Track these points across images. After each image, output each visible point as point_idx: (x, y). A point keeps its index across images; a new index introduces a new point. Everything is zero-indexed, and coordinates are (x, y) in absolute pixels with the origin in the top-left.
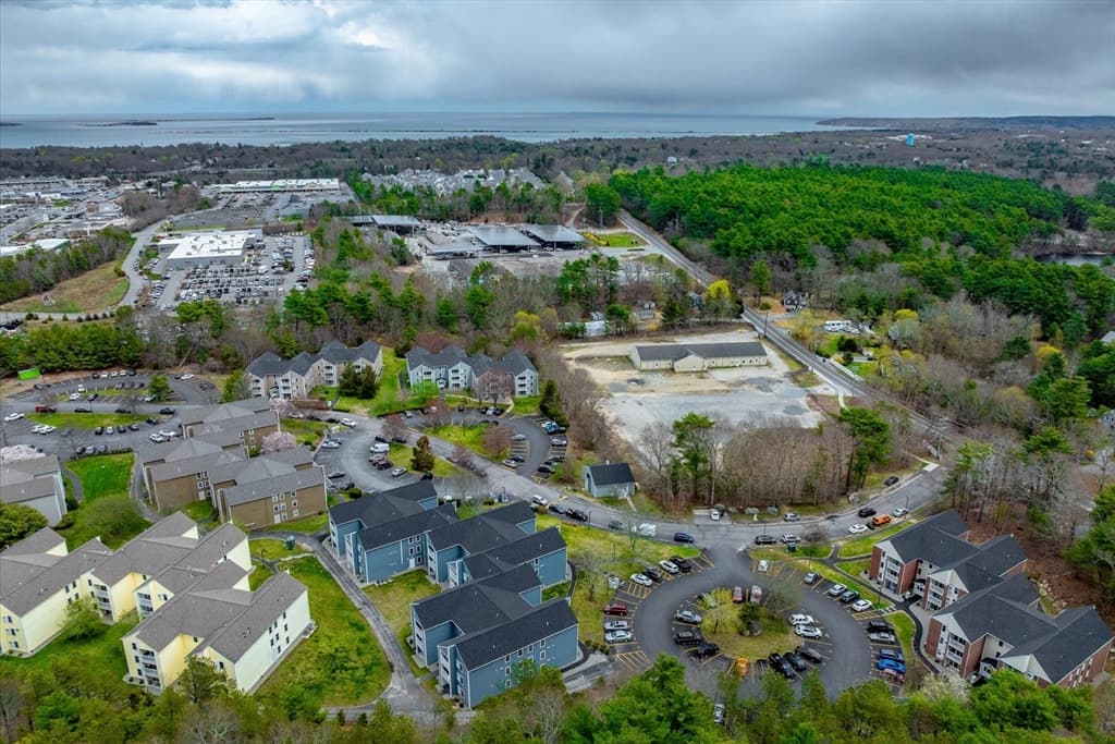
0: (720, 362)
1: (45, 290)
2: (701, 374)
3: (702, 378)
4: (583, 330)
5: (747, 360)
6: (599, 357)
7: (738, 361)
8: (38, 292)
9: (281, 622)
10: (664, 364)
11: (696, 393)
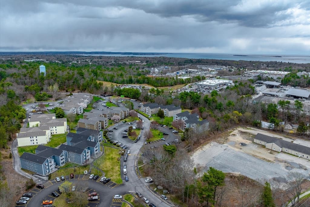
0: (290, 151)
1: (171, 86)
2: (272, 152)
3: (271, 153)
4: (260, 124)
5: (305, 156)
6: (249, 134)
7: (300, 154)
8: (169, 86)
9: (35, 138)
10: (263, 143)
11: (254, 156)
